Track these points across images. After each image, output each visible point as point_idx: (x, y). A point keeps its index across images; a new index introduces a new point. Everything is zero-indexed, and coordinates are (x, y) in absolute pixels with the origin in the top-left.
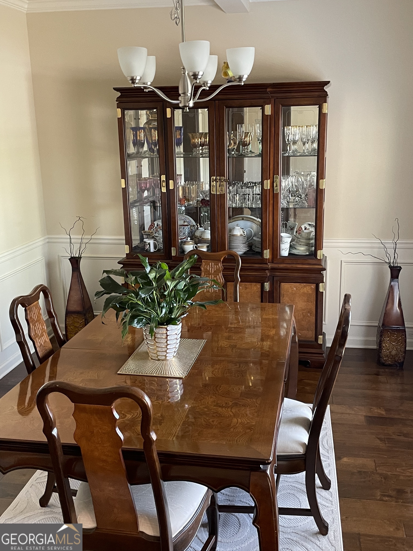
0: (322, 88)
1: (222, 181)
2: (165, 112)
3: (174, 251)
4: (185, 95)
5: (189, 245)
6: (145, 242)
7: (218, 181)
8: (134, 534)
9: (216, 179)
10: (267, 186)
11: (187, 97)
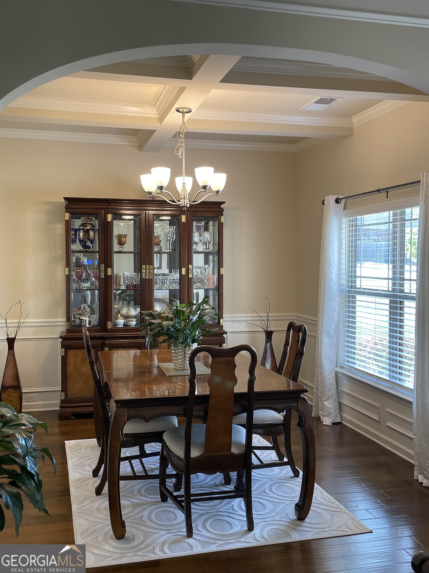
0: (219, 206)
1: (151, 269)
2: (106, 218)
3: (110, 325)
4: (184, 199)
5: (120, 320)
6: (81, 319)
7: (148, 269)
8: (228, 453)
9: (146, 267)
10: (184, 272)
11: (186, 201)
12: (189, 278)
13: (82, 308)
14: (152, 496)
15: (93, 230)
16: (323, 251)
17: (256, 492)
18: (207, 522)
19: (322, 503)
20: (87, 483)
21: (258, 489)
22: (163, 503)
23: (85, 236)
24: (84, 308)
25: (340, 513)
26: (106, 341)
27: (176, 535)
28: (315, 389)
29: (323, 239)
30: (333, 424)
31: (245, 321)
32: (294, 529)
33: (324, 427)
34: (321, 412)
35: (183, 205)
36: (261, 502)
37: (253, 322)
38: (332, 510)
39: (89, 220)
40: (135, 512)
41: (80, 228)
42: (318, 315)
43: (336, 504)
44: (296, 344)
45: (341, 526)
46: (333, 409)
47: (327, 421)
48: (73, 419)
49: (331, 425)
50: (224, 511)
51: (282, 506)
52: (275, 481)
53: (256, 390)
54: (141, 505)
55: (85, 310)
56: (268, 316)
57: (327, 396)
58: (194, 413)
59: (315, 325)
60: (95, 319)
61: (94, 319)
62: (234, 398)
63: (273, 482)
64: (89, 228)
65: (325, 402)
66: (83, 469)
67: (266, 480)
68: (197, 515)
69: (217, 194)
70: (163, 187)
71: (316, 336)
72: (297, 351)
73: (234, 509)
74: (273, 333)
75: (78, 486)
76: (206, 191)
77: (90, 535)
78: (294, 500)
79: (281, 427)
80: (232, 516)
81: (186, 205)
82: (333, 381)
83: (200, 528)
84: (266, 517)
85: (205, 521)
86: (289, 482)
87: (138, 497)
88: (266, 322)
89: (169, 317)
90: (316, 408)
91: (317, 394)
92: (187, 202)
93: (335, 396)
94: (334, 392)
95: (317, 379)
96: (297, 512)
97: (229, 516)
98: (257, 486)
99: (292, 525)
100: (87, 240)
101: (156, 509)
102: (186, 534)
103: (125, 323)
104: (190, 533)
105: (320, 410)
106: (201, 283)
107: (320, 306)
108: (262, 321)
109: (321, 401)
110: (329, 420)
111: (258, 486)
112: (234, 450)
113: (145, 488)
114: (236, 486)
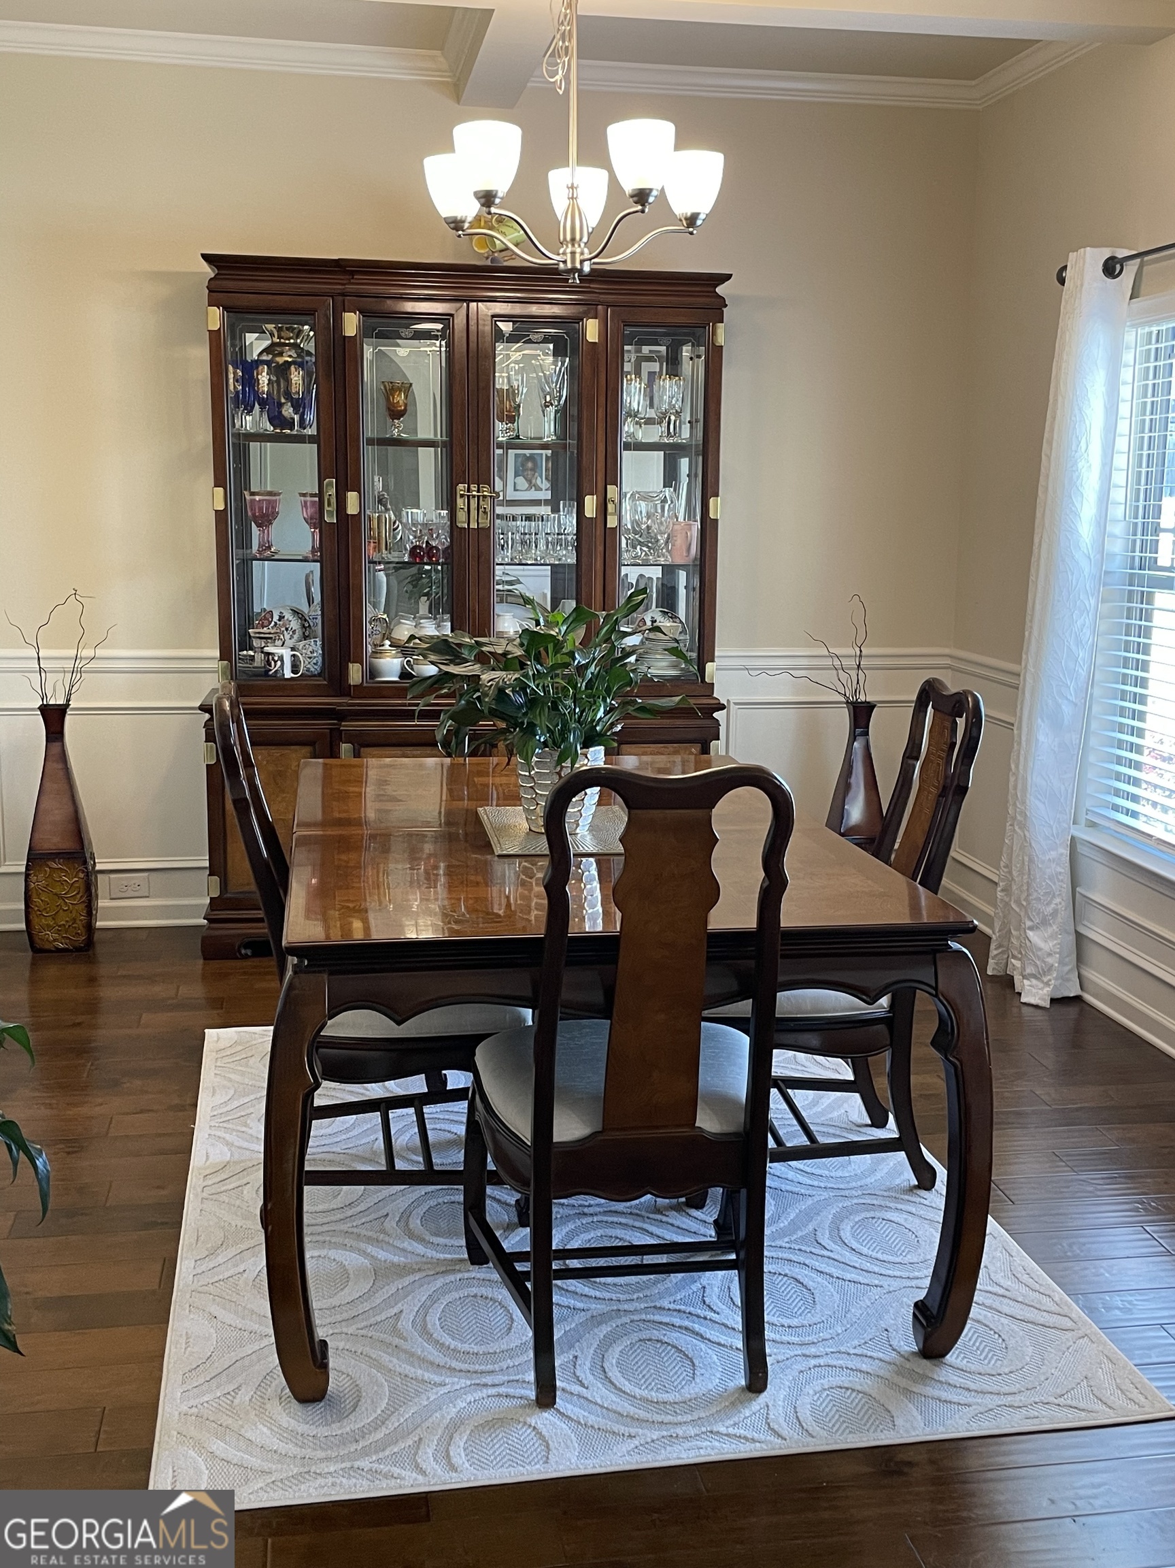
0: (712, 289)
1: (485, 497)
2: (338, 324)
3: (355, 674)
4: (573, 245)
5: (388, 659)
6: (268, 654)
7: (474, 496)
8: (685, 1131)
9: (468, 491)
10: (590, 509)
11: (578, 250)
12: (607, 530)
13: (276, 618)
14: (441, 1240)
15: (300, 365)
16: (1050, 443)
17: (786, 1239)
18: (610, 1351)
19: (1007, 1293)
20: (245, 1181)
21: (794, 1226)
22: (477, 1267)
23: (279, 385)
24: (281, 618)
25: (1069, 1334)
26: (343, 723)
27: (499, 1395)
28: (1002, 890)
29: (1056, 400)
30: (1053, 1000)
31: (786, 670)
32: (907, 1392)
33: (1025, 1010)
34: (1017, 963)
35: (569, 266)
36: (799, 1277)
37: (812, 674)
38: (1042, 1321)
39: (292, 335)
40: (378, 1299)
41: (261, 358)
42: (1024, 656)
43: (1057, 1299)
44: (944, 755)
45: (1073, 1389)
46: (1058, 956)
47: (1035, 993)
48: (246, 957)
49: (1048, 1006)
50: (672, 1306)
51: (870, 1299)
52: (855, 1201)
53: (786, 922)
54: (401, 1271)
55: (284, 625)
56: (860, 656)
57: (1038, 914)
58: (566, 995)
59: (1012, 686)
60: (312, 654)
61: (309, 653)
62: (708, 947)
63: (847, 1203)
64: (290, 360)
65: (1030, 934)
66: (244, 1129)
67: (825, 1195)
68: (580, 1318)
69: (691, 229)
70: (495, 196)
71: (1012, 722)
72: (946, 777)
73: (707, 1302)
74: (875, 709)
75: (213, 1191)
76: (647, 210)
77: (214, 1383)
78: (911, 1275)
79: (881, 1028)
80: (697, 1327)
81: (578, 266)
82: (1059, 869)
83: (584, 1372)
84: (813, 1338)
85: (607, 1343)
86: (899, 1206)
87: (398, 1243)
88: (853, 673)
89: (509, 656)
90: (1000, 950)
91: (1007, 904)
92: (582, 253)
93: (1065, 914)
94: (1063, 904)
95: (1010, 860)
96: (921, 1331)
97: (686, 1329)
98: (792, 1216)
99: (899, 1373)
100: (283, 400)
101: (445, 1290)
102: (532, 1394)
103: (403, 667)
104: (546, 1395)
105: (1014, 957)
106: (648, 547)
107: (1031, 627)
108: (841, 672)
109: (1018, 928)
110: (1042, 989)
111: (794, 1218)
112: (707, 1122)
113: (425, 1207)
114: (721, 1221)
